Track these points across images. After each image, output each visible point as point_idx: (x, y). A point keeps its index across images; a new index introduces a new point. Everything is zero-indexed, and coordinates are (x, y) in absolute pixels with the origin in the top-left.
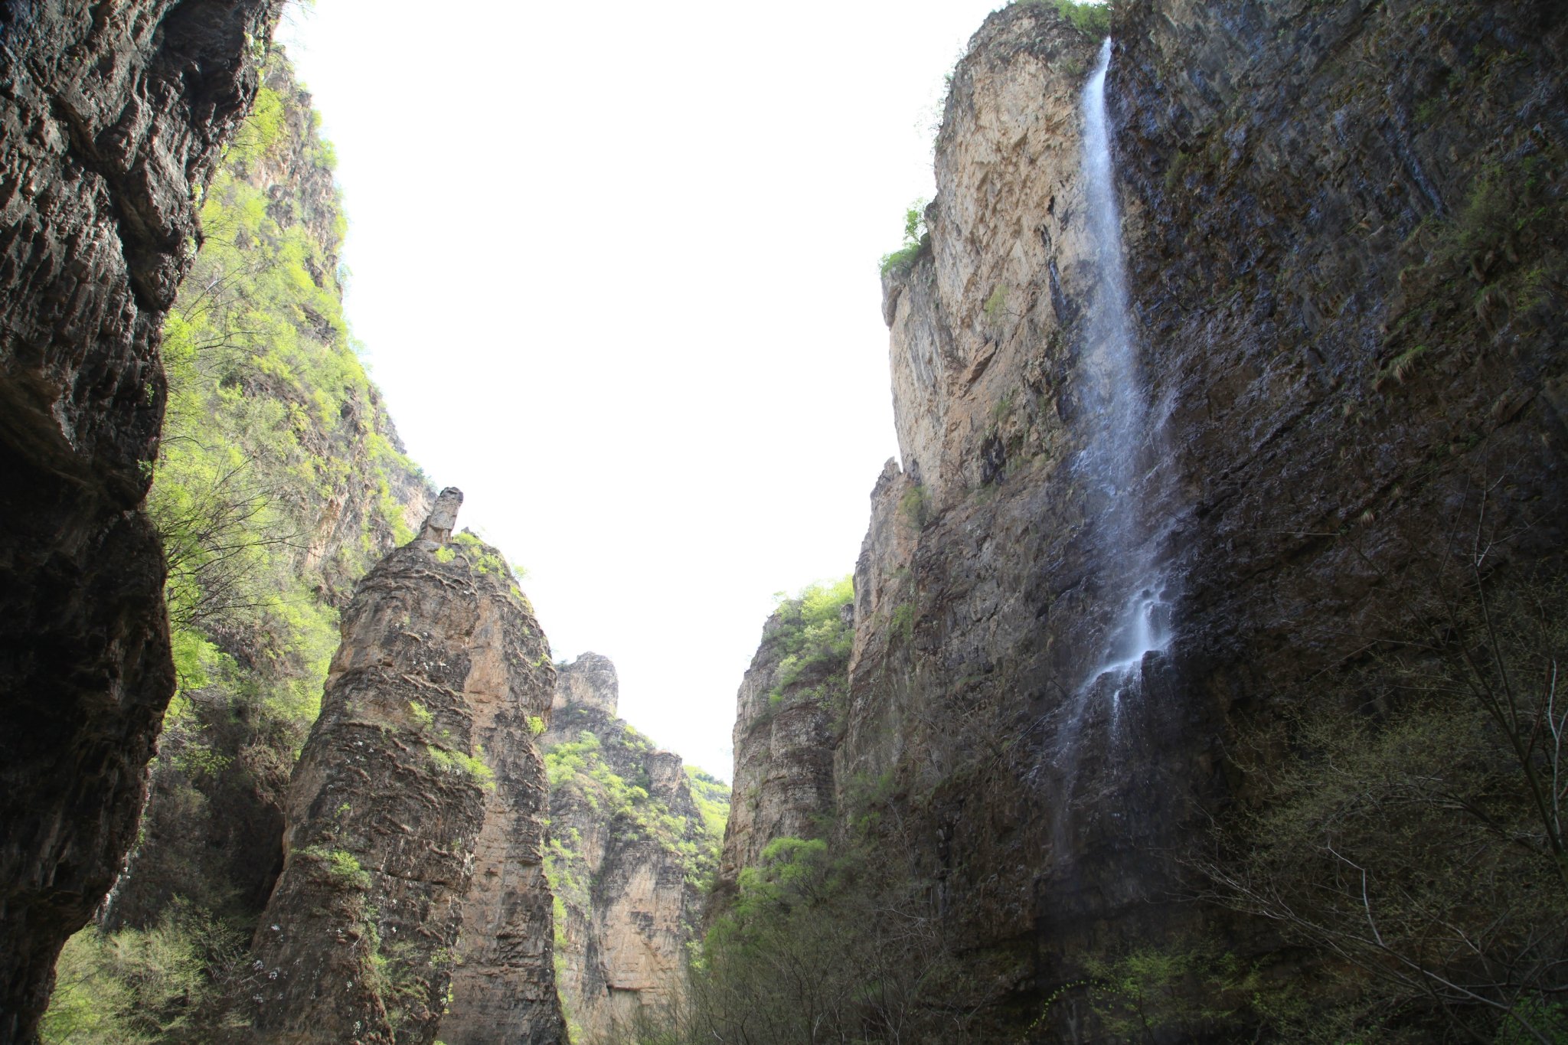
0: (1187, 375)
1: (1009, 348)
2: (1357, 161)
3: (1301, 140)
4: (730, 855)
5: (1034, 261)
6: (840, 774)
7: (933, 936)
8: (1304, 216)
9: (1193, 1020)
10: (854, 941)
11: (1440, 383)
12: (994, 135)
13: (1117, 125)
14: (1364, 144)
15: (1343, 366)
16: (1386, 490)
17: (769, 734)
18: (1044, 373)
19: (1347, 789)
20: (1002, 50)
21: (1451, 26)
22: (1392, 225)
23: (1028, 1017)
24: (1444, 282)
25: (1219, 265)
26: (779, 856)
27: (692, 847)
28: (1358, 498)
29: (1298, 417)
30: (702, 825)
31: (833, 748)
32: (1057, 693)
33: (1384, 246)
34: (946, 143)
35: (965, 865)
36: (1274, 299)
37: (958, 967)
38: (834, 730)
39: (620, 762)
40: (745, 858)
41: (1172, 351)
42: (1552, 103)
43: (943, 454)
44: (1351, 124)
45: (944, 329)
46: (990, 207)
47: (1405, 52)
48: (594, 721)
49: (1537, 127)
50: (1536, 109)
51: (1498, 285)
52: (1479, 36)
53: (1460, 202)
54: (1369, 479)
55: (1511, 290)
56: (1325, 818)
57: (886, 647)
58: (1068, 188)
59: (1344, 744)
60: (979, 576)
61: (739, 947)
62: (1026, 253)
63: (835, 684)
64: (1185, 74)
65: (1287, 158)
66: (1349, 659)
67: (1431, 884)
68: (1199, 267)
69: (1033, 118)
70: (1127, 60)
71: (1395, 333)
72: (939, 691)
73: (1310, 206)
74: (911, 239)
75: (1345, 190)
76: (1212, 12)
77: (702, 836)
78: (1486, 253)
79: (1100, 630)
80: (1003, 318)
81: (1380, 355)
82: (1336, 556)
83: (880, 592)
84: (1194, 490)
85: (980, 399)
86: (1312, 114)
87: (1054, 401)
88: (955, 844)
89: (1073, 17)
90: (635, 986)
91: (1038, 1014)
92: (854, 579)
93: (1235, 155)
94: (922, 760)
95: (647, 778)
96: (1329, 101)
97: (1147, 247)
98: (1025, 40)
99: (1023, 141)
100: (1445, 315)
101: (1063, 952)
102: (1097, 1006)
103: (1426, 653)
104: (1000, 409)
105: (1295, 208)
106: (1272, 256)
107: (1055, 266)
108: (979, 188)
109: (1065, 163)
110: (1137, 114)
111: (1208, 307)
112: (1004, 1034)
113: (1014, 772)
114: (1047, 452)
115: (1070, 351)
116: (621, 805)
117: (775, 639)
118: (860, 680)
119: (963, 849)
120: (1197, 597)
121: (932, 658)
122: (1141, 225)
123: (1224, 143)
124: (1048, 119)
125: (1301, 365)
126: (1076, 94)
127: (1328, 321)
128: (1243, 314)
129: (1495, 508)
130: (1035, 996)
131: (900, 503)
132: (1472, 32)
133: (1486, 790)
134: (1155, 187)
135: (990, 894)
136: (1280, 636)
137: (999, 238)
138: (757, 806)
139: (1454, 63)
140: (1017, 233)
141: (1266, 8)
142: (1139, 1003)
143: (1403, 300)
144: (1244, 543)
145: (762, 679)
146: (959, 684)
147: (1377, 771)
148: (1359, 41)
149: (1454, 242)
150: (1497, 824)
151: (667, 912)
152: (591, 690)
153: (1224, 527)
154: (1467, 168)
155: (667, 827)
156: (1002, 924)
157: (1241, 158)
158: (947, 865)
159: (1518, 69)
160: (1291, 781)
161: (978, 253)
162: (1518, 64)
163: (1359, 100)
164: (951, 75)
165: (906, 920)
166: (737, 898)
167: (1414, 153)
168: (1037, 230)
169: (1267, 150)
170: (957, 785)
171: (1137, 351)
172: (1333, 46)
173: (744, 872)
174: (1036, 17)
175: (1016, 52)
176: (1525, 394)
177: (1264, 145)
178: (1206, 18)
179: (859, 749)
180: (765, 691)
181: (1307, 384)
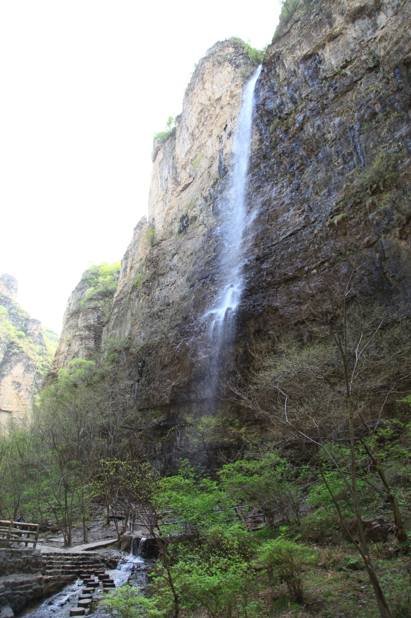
0: (263, 206)
1: (198, 181)
2: (339, 139)
3: (322, 125)
4: (56, 363)
5: (215, 148)
6: (104, 337)
7: (131, 403)
8: (317, 155)
9: (221, 441)
10: (101, 401)
11: (349, 228)
12: (209, 94)
13: (257, 102)
14: (343, 133)
15: (318, 214)
16: (323, 263)
17: (78, 317)
18: (210, 194)
19: (288, 367)
20: (219, 58)
21: (381, 97)
22: (346, 166)
23: (162, 435)
24: (358, 192)
25: (283, 166)
26: (76, 365)
27: (41, 358)
28: (313, 264)
29: (299, 230)
30: (46, 350)
31: (103, 326)
32: (193, 318)
33: (341, 174)
34: (190, 91)
35: (147, 377)
36: (299, 184)
37: (139, 414)
38: (105, 319)
39: (15, 320)
40: (62, 365)
41: (259, 196)
42: (406, 136)
43: (165, 218)
44: (341, 124)
45: (175, 168)
46: (202, 122)
47: (365, 102)
48: (6, 302)
49: (400, 143)
50: (401, 136)
51: (375, 197)
52: (389, 104)
53: (370, 164)
54: (318, 258)
55: (379, 200)
56: (278, 376)
57: (130, 290)
58: (233, 122)
59: (290, 351)
60: (170, 268)
61: (55, 399)
62: (212, 144)
63: (108, 302)
64: (286, 88)
65: (316, 131)
66: (298, 322)
67: (308, 403)
68: (275, 165)
69: (226, 90)
70: (266, 76)
71: (338, 206)
72: (148, 310)
73: (320, 152)
74: (168, 128)
75: (333, 149)
76: (301, 66)
77: (46, 354)
78: (374, 184)
79: (212, 296)
80: (198, 169)
81: (331, 213)
82: (302, 284)
83: (131, 268)
84: (256, 250)
85: (183, 199)
86: (328, 117)
87: (211, 206)
88: (145, 369)
89: (249, 53)
90: (10, 410)
91: (166, 434)
92: (122, 261)
93: (297, 125)
94: (137, 336)
95: (26, 328)
96: (335, 113)
97: (258, 153)
98: (229, 56)
99: (219, 99)
100: (356, 204)
101: (179, 413)
102: (188, 433)
103: (324, 324)
104: (190, 204)
105: (314, 151)
106: (302, 167)
107: (222, 152)
108: (199, 114)
109: (234, 112)
110: (265, 99)
111: (275, 182)
112: (153, 440)
113: (171, 345)
114: (205, 225)
115: (221, 187)
116: (13, 338)
117: (86, 280)
118: (118, 301)
119: (148, 371)
120: (249, 290)
121: (147, 297)
122: (258, 144)
123: (295, 119)
124: (231, 92)
125: (303, 211)
126: (244, 85)
127: (316, 196)
128: (287, 187)
129: (357, 277)
130: (166, 427)
131: (144, 234)
132: (388, 102)
133: (332, 373)
134: (266, 130)
135: (156, 389)
136: (276, 309)
137: (203, 136)
138: (70, 345)
139: (379, 111)
140: (210, 136)
141: (321, 70)
142: (203, 434)
143: (343, 195)
144: (270, 273)
145: (79, 295)
146: (156, 309)
147: (298, 362)
148: (350, 93)
149: (365, 178)
150: (333, 385)
151: (27, 382)
152: (6, 289)
153: (264, 266)
154: (375, 152)
155: (32, 349)
156: (158, 401)
157: (299, 127)
158: (141, 376)
159: (399, 120)
160: (269, 362)
161: (193, 140)
162: (399, 118)
163: (345, 116)
164: (197, 64)
165: (122, 395)
166: (56, 380)
167: (359, 141)
168: (218, 136)
169: (309, 126)
170: (149, 347)
171: (246, 192)
172: (341, 92)
173: (61, 370)
174: (235, 48)
175: (224, 61)
176: (375, 239)
177: (309, 124)
178: (299, 68)
179: (113, 328)
180: (79, 300)
181: (304, 219)
